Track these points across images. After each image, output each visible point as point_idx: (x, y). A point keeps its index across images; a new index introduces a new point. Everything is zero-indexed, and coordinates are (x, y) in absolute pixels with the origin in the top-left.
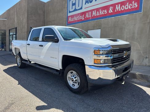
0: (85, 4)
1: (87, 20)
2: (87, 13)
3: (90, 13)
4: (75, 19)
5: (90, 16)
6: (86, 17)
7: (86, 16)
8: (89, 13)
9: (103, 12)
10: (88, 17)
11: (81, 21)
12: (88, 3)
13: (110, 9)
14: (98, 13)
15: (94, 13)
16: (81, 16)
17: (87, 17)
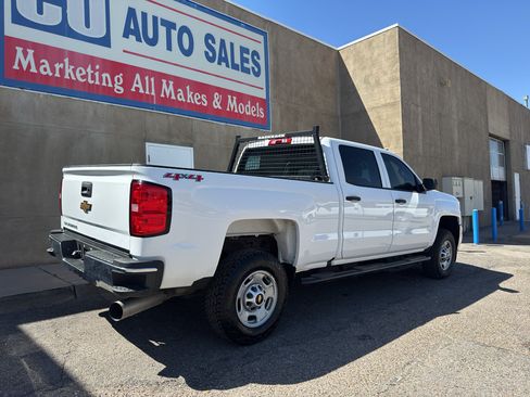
0: (126, 35)
1: (138, 99)
2: (138, 76)
3: (152, 79)
4: (69, 71)
5: (153, 93)
6: (133, 90)
7: (135, 85)
8: (147, 78)
9: (196, 99)
10: (141, 91)
11: (107, 94)
12: (139, 40)
13: (216, 100)
14: (182, 94)
15: (168, 89)
16: (108, 76)
17: (137, 89)
